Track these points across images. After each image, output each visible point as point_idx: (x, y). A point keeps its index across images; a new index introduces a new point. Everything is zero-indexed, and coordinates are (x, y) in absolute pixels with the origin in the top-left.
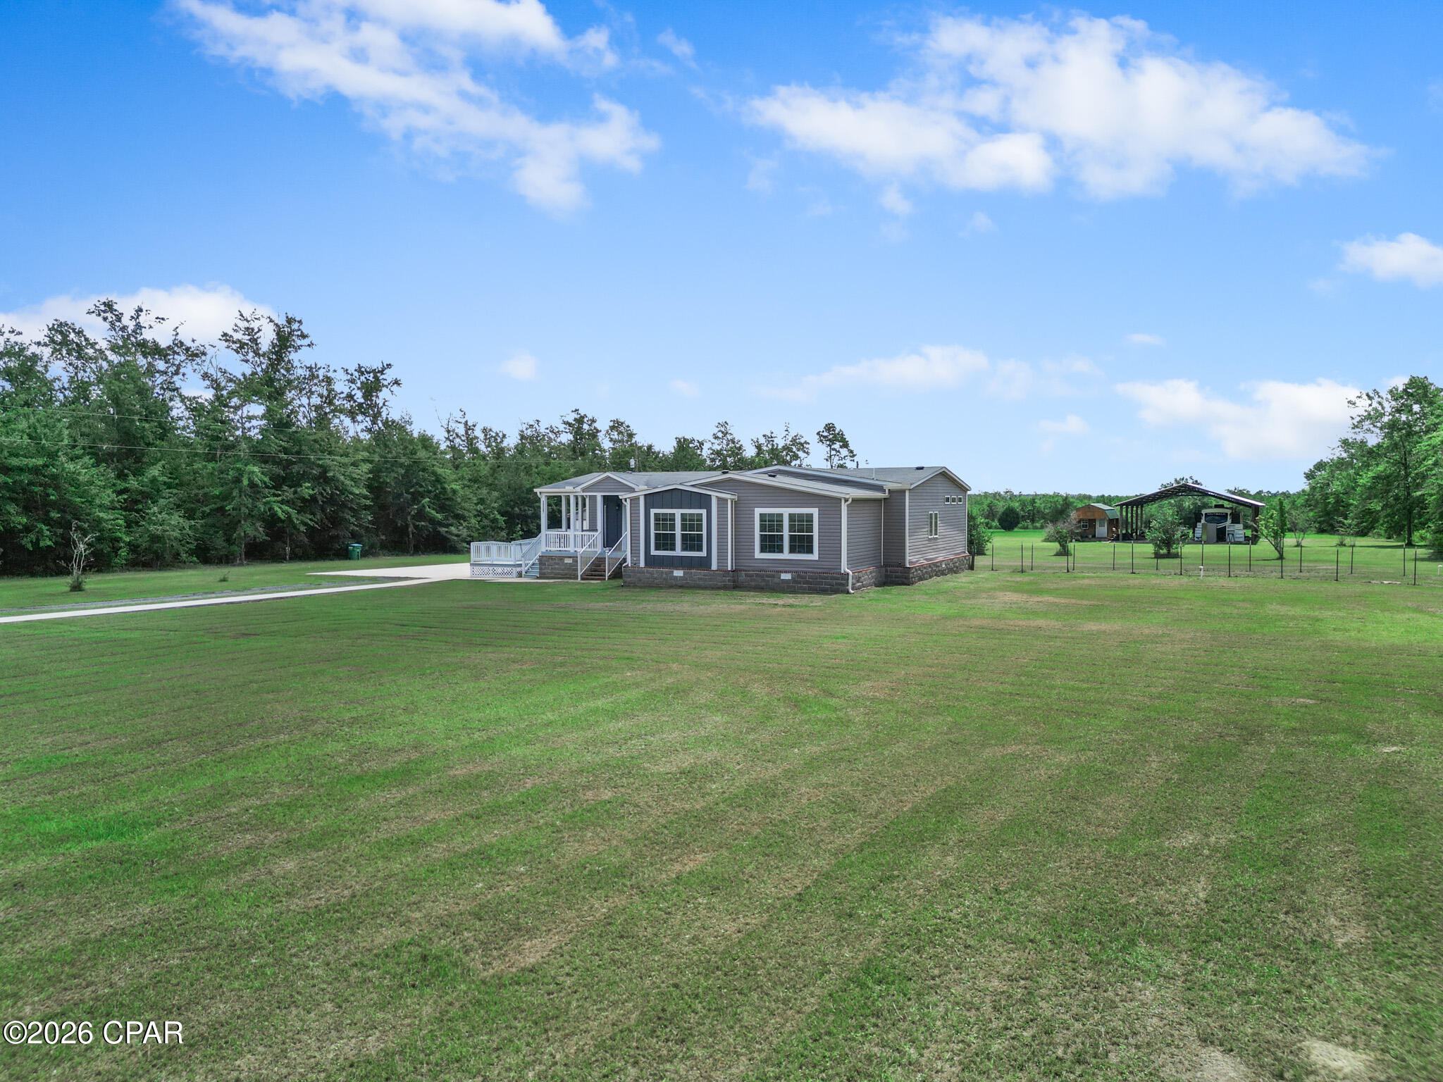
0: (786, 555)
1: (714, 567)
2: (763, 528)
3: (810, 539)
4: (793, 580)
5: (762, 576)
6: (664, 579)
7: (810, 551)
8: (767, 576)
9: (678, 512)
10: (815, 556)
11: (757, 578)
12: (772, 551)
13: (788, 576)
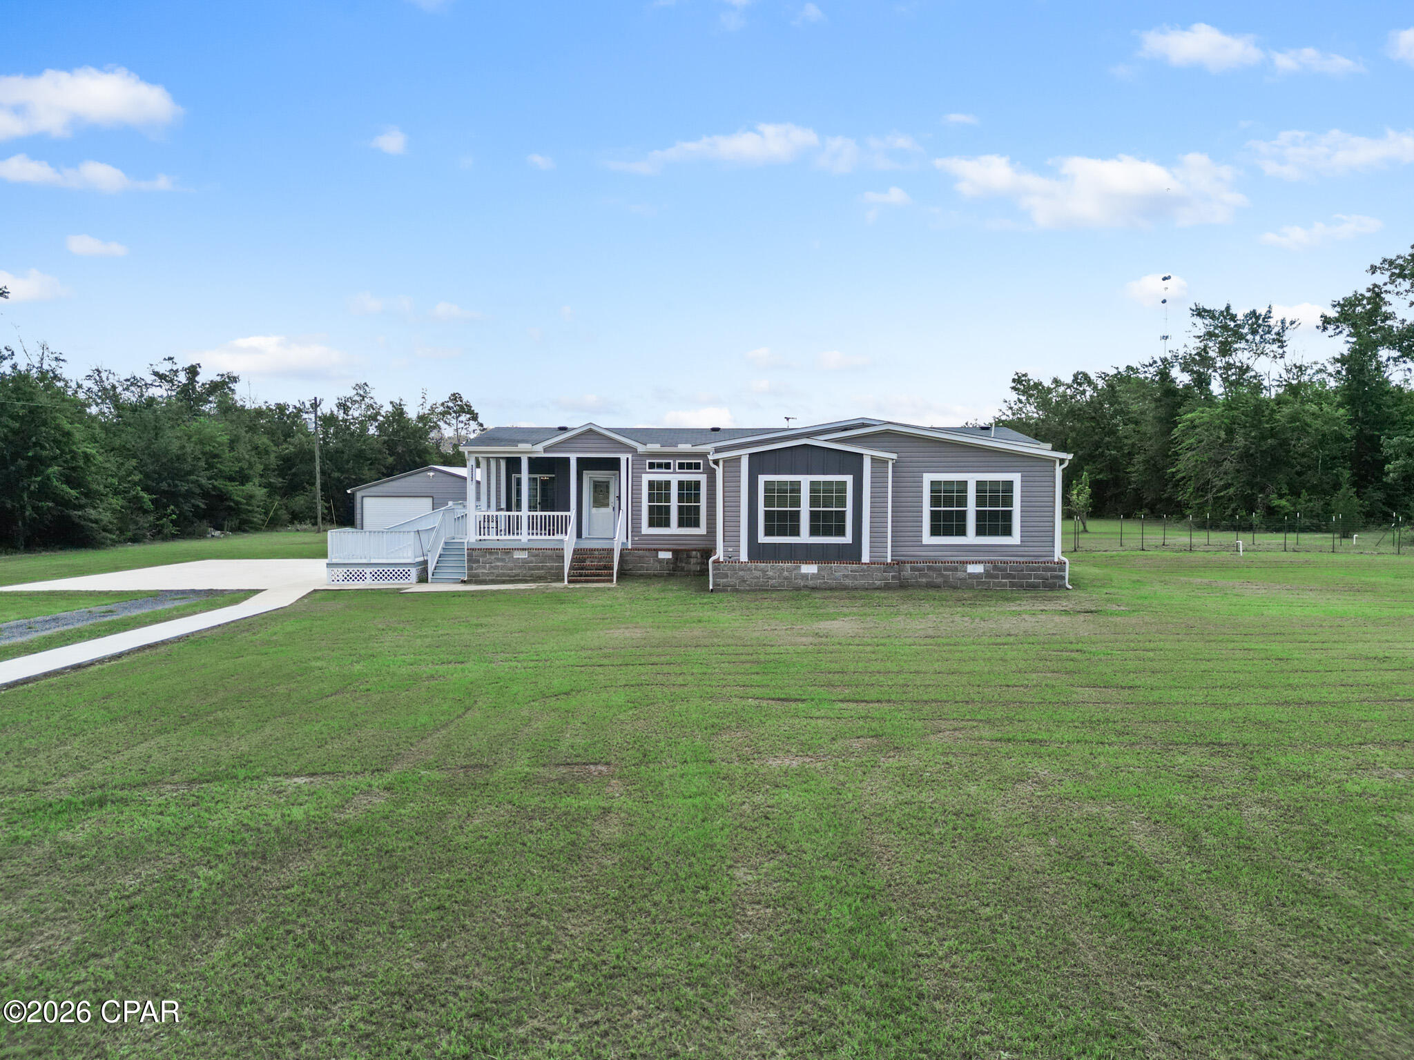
0: (971, 538)
1: (866, 558)
2: (935, 501)
3: (1008, 516)
4: (987, 574)
5: (939, 570)
6: (786, 578)
7: (1007, 531)
9: (805, 481)
10: (1015, 539)
11: (931, 573)
12: (948, 532)
13: (978, 569)
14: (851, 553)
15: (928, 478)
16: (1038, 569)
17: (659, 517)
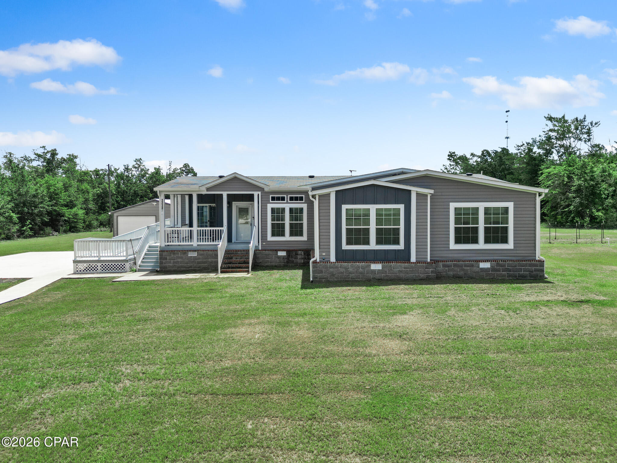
0: (481, 245)
1: (413, 259)
2: (457, 221)
3: (505, 230)
4: (492, 269)
5: (461, 266)
6: (361, 273)
7: (505, 240)
8: (466, 266)
9: (373, 208)
10: (510, 246)
11: (456, 268)
12: (466, 241)
13: (487, 265)
14: (404, 256)
15: (453, 206)
16: (526, 265)
17: (278, 230)
